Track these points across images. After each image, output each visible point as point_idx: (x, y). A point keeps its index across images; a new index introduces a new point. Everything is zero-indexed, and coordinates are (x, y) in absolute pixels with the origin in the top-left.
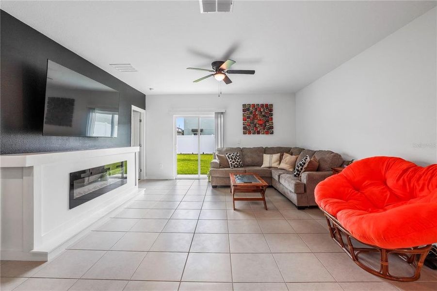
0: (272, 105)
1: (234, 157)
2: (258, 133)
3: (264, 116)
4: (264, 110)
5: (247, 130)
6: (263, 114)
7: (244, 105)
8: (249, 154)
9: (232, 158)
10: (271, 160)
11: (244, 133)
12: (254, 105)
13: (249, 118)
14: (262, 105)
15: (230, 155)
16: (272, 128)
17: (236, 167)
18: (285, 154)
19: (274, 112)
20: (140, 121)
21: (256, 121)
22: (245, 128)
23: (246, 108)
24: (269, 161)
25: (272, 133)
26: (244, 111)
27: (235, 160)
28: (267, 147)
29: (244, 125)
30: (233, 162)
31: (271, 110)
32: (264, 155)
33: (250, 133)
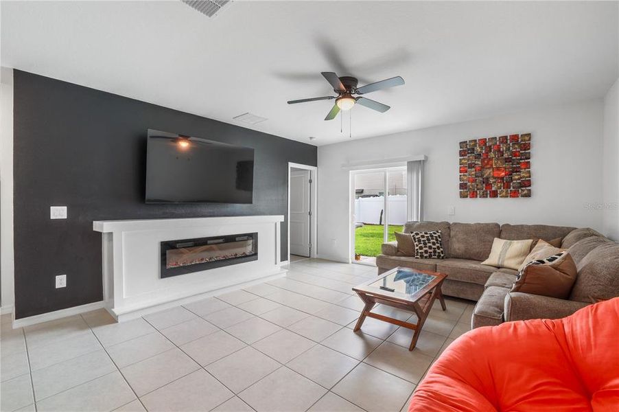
0: (529, 135)
1: (425, 239)
2: (494, 195)
3: (507, 160)
4: (508, 149)
5: (467, 191)
6: (506, 155)
7: (462, 144)
8: (461, 236)
9: (419, 241)
10: (505, 250)
11: (463, 196)
12: (484, 141)
13: (471, 166)
14: (504, 139)
15: (417, 234)
16: (527, 183)
17: (426, 257)
18: (541, 243)
19: (533, 151)
20: (310, 181)
21: (488, 172)
22: (462, 186)
23: (467, 149)
24: (499, 253)
25: (528, 195)
26: (462, 154)
27: (425, 244)
28: (508, 225)
29: (461, 179)
30: (421, 248)
31: (527, 147)
32: (496, 239)
33: (474, 195)
